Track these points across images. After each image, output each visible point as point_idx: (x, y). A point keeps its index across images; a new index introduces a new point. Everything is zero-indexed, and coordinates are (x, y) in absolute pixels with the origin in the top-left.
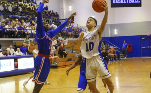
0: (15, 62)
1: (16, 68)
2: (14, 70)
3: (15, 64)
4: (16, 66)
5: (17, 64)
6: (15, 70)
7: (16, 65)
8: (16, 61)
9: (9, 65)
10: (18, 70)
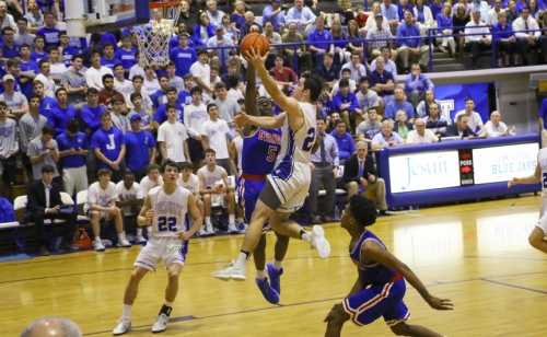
0: (461, 159)
1: (467, 178)
2: (459, 184)
3: (461, 167)
4: (467, 173)
5: (471, 167)
6: (462, 185)
7: (467, 169)
8: (464, 156)
9: (438, 170)
10: (473, 184)
